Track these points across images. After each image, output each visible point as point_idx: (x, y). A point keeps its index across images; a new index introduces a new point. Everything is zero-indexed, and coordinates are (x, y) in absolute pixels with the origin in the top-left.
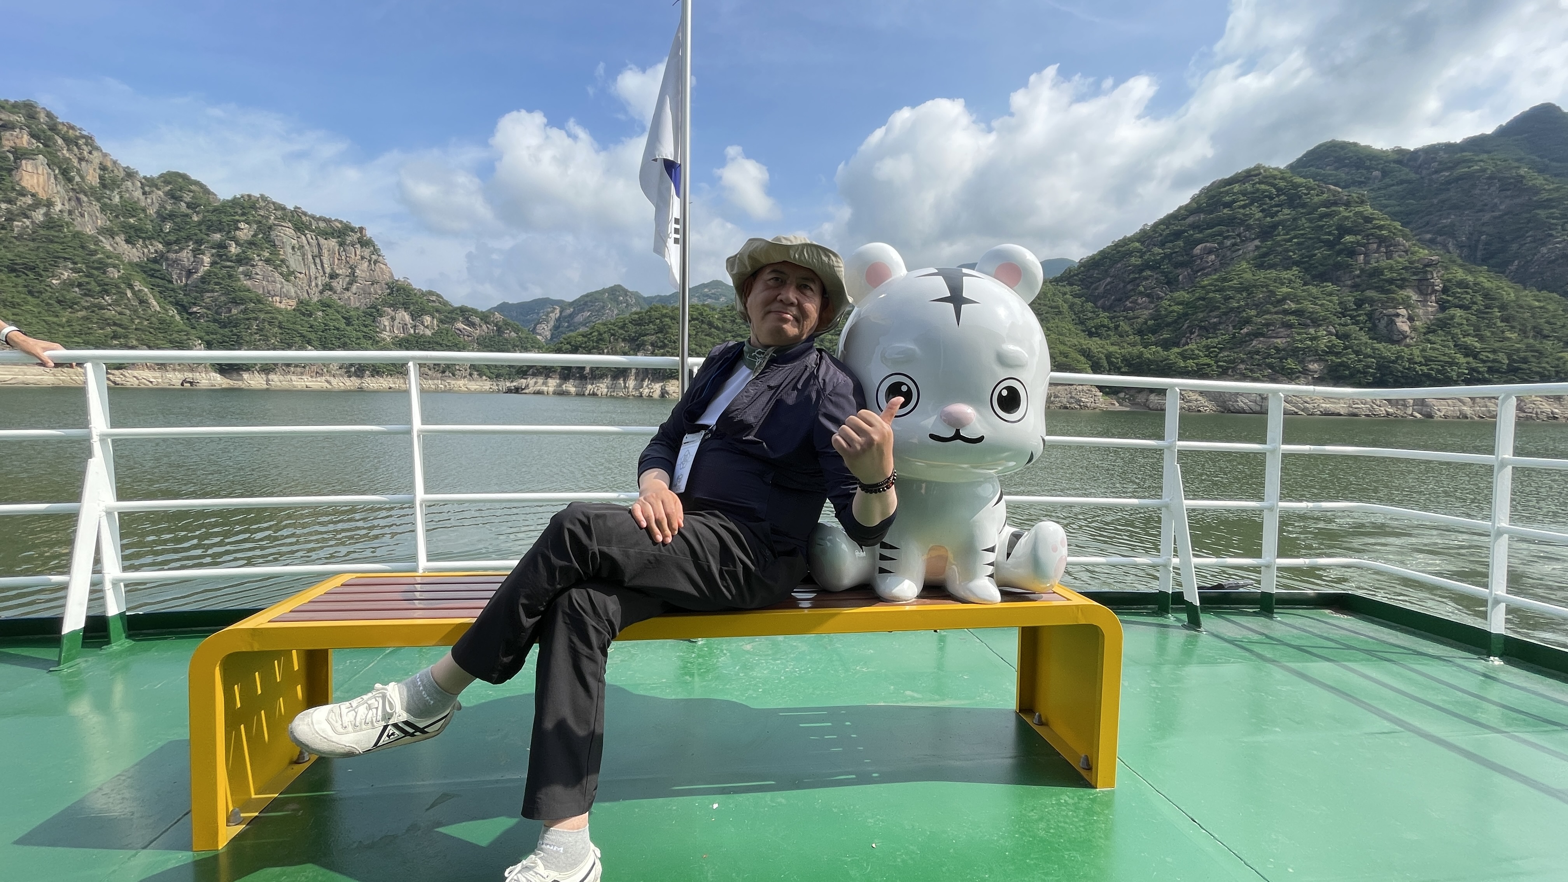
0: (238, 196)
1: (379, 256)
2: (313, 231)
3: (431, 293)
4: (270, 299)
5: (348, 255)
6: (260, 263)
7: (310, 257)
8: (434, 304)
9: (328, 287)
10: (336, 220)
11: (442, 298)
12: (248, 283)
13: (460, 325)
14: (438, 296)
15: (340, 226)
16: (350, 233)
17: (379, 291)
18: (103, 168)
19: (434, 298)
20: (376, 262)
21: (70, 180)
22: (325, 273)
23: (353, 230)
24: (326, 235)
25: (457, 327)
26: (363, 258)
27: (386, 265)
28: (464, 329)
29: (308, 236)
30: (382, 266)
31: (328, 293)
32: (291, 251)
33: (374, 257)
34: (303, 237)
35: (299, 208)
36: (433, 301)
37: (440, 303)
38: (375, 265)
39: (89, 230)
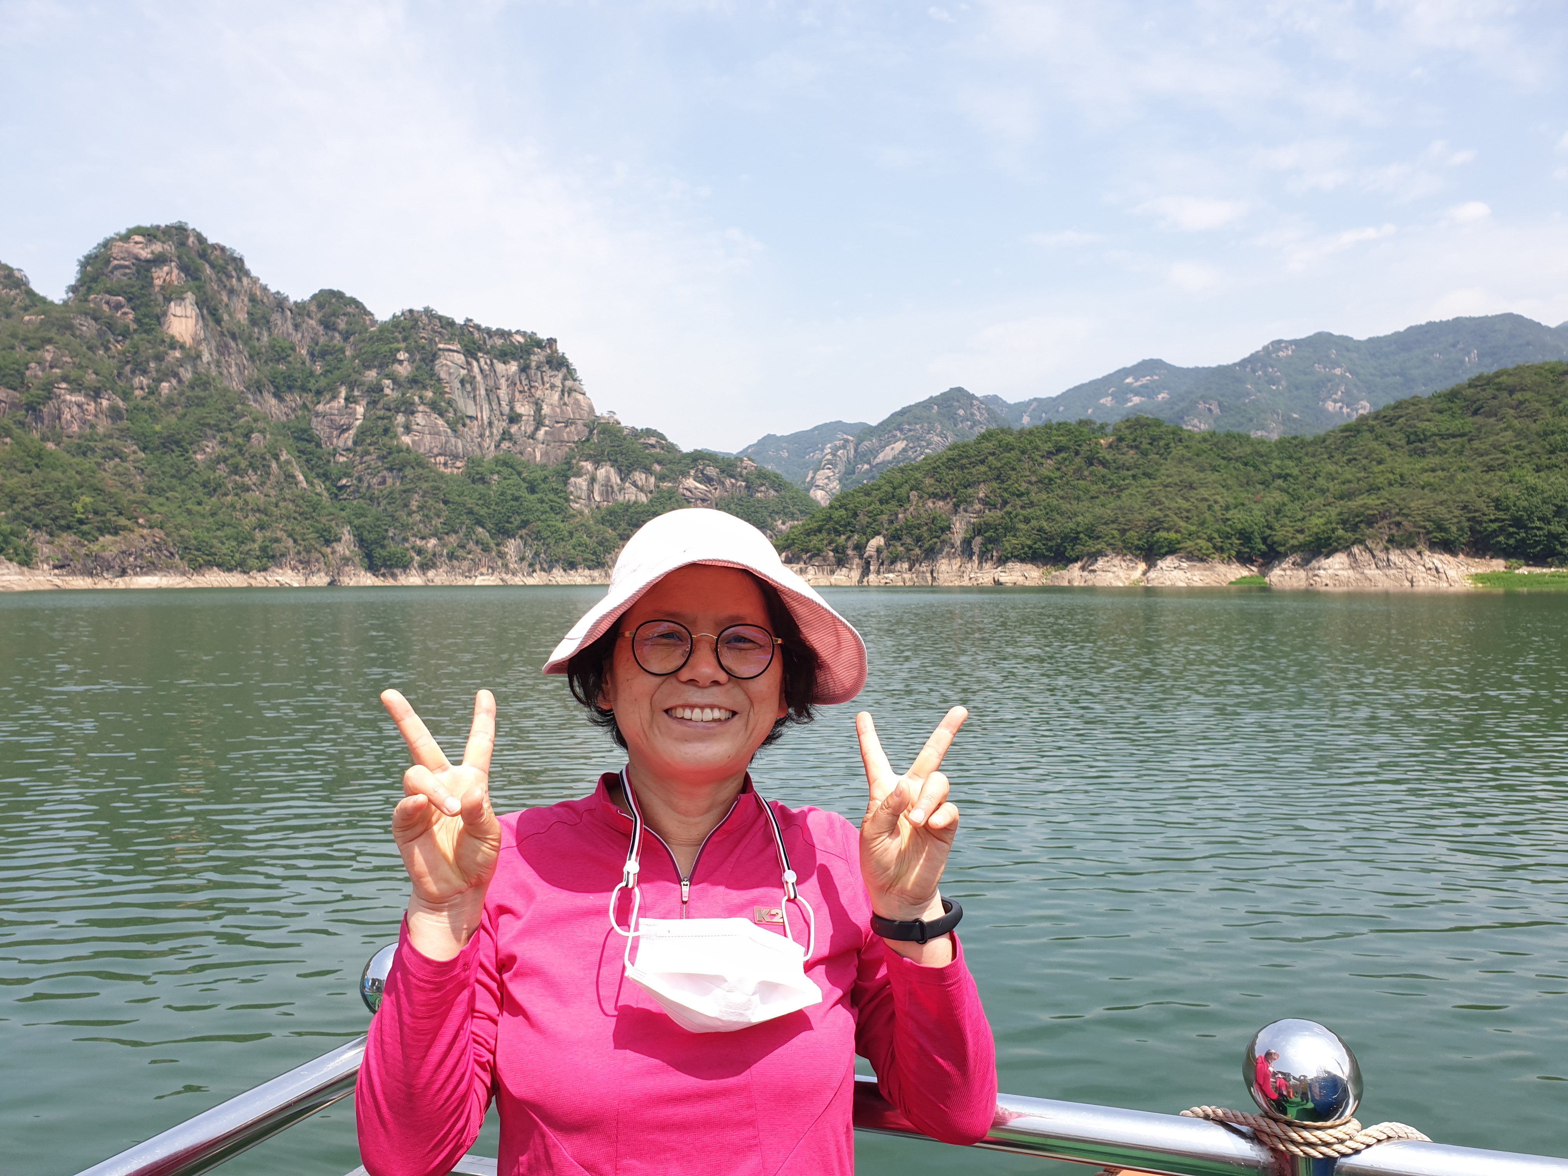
0: (398, 313)
1: (575, 380)
2: (487, 353)
3: (649, 432)
4: (433, 460)
5: (533, 384)
6: (421, 408)
7: (483, 392)
8: (653, 451)
9: (506, 435)
10: (518, 332)
11: (666, 440)
12: (407, 439)
13: (691, 483)
14: (661, 437)
15: (521, 340)
16: (536, 350)
17: (572, 434)
18: (253, 299)
19: (652, 441)
20: (571, 391)
21: (218, 321)
22: (502, 414)
23: (539, 344)
24: (504, 356)
25: (687, 486)
26: (553, 387)
27: (584, 394)
28: (696, 488)
29: (482, 361)
30: (580, 397)
31: (505, 445)
32: (459, 386)
33: (569, 383)
34: (475, 364)
35: (471, 320)
36: (653, 446)
37: (662, 449)
38: (569, 394)
39: (236, 386)
